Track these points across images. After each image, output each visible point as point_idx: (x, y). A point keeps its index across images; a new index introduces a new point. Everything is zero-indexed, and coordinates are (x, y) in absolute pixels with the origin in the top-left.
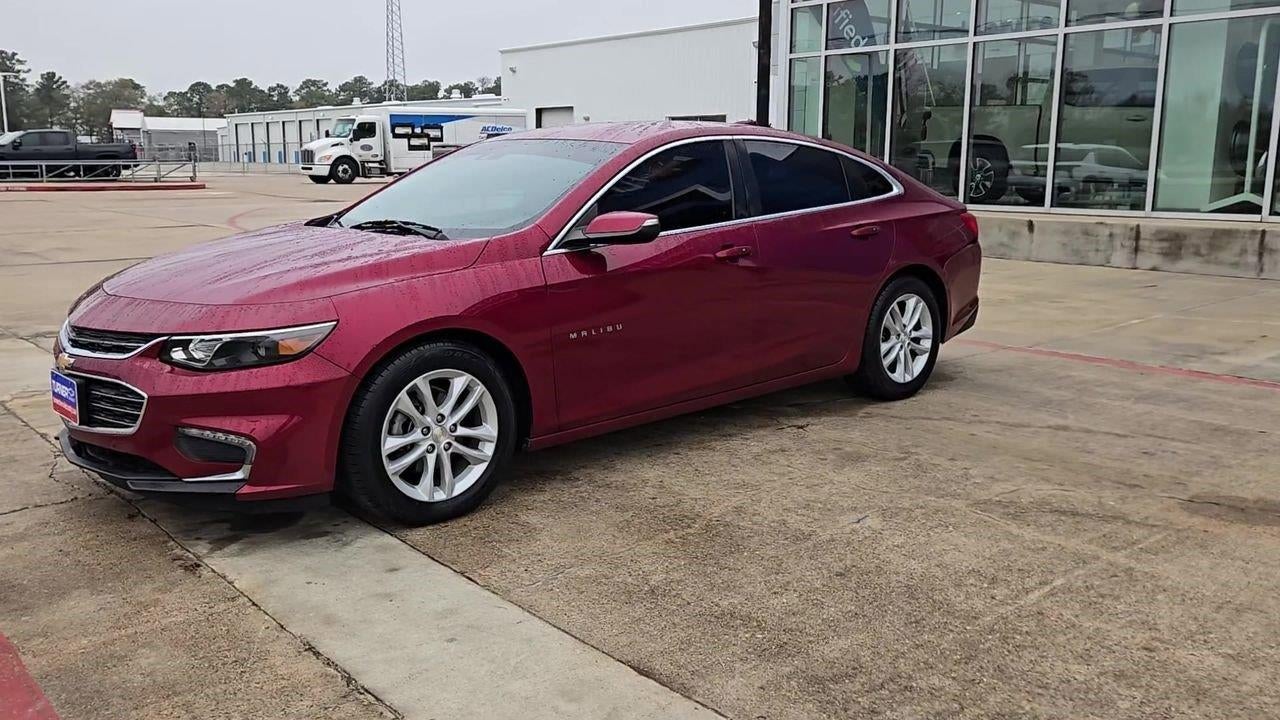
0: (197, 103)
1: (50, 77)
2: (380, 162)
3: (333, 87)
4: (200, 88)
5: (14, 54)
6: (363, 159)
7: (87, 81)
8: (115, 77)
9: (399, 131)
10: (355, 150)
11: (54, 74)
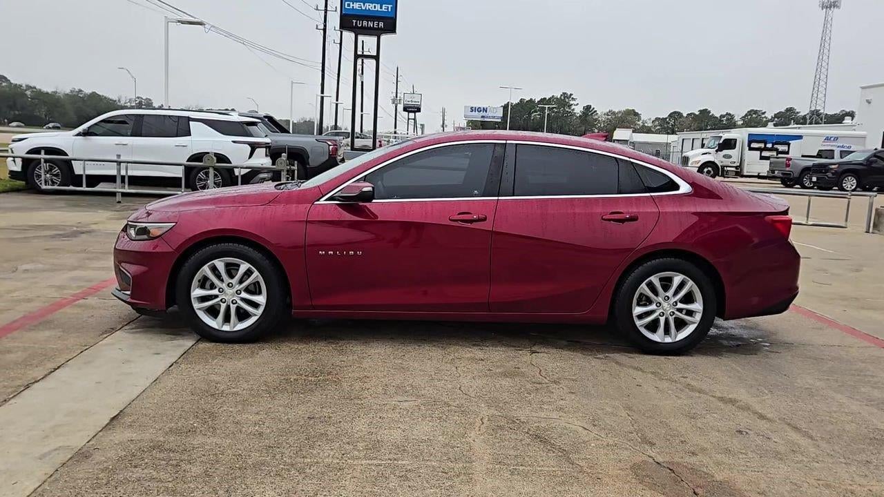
0: (672, 125)
1: (588, 108)
2: (736, 167)
3: (769, 115)
4: (676, 115)
5: (571, 95)
6: (724, 164)
7: (608, 111)
8: (623, 109)
9: (754, 145)
10: (718, 158)
11: (590, 106)
